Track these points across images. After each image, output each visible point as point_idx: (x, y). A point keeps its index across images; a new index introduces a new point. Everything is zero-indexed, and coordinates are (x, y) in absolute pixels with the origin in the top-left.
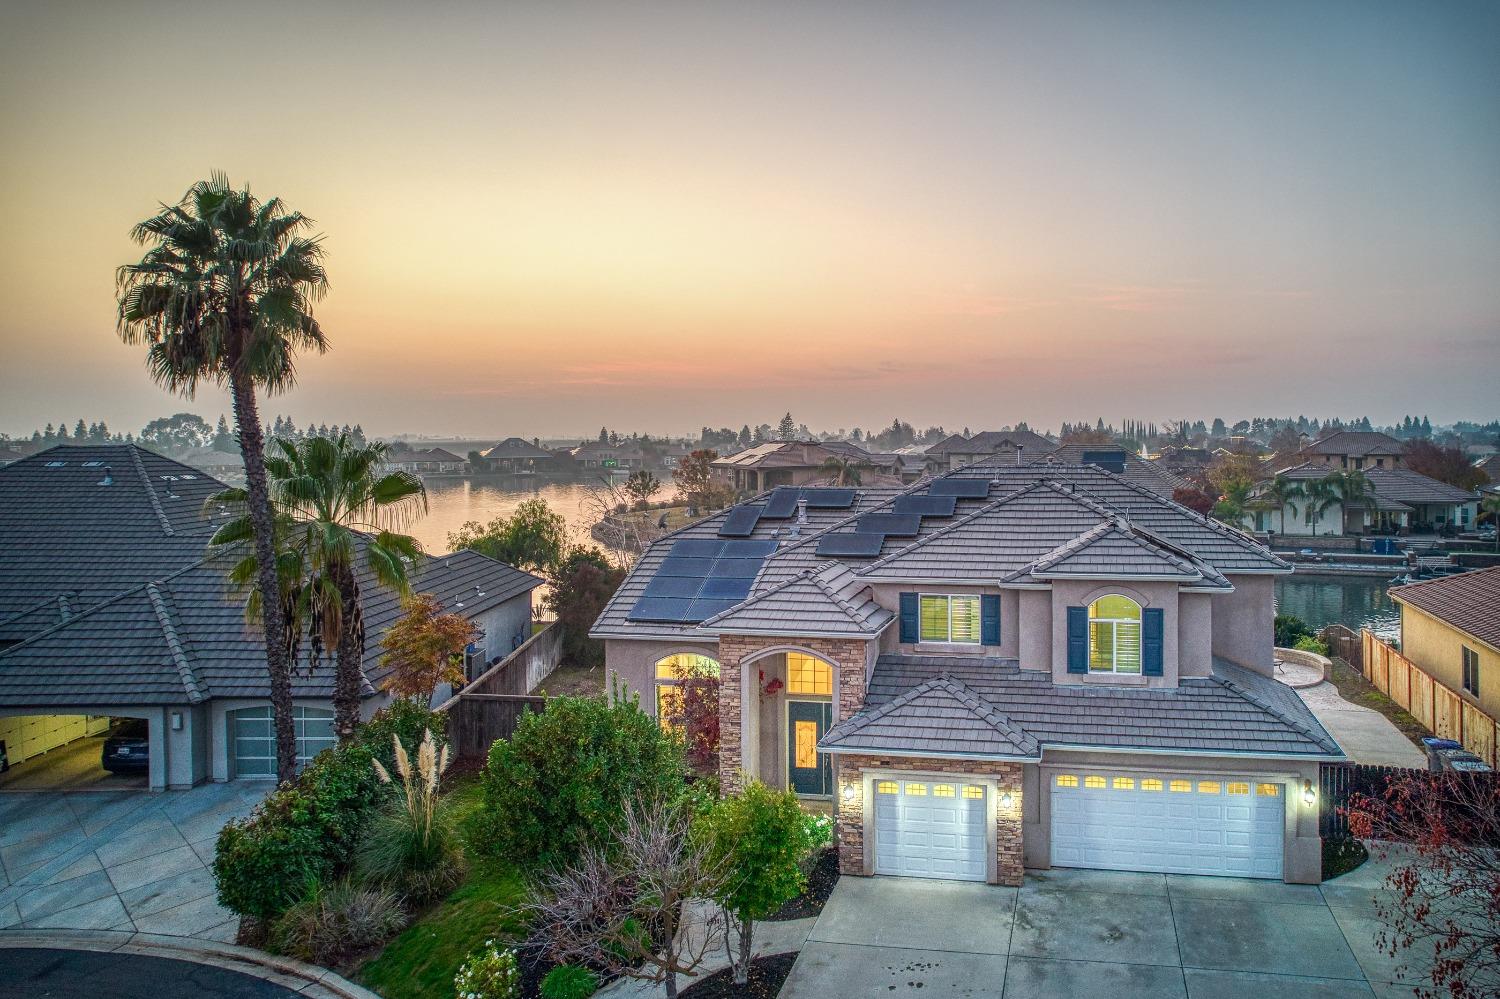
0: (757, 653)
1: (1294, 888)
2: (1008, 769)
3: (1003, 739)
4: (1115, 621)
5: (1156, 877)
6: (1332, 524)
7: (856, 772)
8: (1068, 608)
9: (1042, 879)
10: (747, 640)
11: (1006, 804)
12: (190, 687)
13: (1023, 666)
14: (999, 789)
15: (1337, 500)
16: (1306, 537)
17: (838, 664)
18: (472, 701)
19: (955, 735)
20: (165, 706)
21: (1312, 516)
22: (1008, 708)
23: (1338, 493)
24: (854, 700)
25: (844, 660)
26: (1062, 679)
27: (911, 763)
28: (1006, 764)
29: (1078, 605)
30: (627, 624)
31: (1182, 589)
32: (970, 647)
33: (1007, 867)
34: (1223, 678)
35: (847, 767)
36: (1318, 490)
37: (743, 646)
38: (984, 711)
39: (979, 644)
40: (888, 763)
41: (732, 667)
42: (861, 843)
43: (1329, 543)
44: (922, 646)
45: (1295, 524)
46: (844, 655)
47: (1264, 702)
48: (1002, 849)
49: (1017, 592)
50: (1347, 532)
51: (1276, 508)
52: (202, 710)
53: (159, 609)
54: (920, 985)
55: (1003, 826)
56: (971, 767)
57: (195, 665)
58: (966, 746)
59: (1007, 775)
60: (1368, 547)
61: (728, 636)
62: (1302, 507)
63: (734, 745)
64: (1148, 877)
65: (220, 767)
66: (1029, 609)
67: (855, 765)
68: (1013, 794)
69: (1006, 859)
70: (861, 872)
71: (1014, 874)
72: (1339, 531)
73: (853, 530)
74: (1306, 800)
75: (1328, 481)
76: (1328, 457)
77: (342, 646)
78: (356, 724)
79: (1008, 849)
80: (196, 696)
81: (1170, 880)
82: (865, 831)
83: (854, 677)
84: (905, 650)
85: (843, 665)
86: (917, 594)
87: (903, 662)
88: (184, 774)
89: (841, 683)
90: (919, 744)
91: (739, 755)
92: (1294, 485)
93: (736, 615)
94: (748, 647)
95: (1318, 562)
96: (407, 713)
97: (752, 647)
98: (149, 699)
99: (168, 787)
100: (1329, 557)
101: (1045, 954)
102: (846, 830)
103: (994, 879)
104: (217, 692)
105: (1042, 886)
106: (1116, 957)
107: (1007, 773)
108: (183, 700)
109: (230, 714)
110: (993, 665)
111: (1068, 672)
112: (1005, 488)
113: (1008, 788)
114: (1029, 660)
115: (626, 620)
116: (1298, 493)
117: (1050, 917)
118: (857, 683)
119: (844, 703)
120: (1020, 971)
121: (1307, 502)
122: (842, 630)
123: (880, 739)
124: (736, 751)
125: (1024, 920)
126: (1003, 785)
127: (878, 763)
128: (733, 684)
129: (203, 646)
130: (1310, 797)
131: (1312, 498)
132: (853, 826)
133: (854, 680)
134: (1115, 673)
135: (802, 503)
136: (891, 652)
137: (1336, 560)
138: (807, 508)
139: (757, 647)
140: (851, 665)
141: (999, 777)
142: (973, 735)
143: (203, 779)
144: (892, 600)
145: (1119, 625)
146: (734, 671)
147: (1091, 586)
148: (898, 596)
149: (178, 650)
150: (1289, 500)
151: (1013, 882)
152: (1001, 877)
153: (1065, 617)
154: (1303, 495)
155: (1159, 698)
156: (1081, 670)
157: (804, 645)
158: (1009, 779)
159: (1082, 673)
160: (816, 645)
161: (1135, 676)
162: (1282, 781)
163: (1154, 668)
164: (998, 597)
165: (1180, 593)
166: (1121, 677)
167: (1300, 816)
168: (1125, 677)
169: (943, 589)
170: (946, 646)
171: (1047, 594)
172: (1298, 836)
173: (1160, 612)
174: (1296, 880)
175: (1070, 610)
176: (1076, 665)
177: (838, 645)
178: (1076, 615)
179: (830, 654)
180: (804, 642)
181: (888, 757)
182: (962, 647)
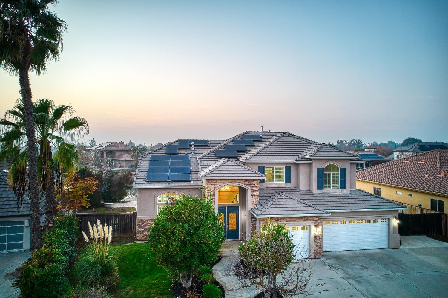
0: (221, 186)
2: (317, 219)
4: (332, 172)
8: (318, 168)
10: (217, 181)
11: (317, 231)
13: (301, 189)
14: (314, 226)
17: (251, 189)
24: (256, 201)
25: (253, 187)
26: (315, 191)
27: (286, 219)
28: (317, 217)
29: (321, 167)
30: (146, 183)
32: (281, 184)
33: (317, 252)
34: (360, 189)
37: (216, 184)
39: (284, 183)
44: (266, 184)
46: (252, 185)
48: (315, 246)
54: (327, 290)
56: (305, 218)
58: (305, 212)
61: (210, 180)
66: (303, 170)
67: (266, 222)
68: (318, 227)
71: (319, 254)
73: (223, 150)
74: (396, 222)
79: (317, 246)
83: (256, 193)
84: (260, 186)
85: (253, 189)
86: (264, 166)
89: (252, 195)
93: (212, 173)
94: (218, 184)
97: (220, 184)
101: (352, 275)
103: (312, 257)
107: (317, 220)
110: (291, 189)
111: (318, 189)
114: (303, 186)
118: (257, 195)
119: (253, 202)
120: (352, 281)
125: (333, 267)
126: (316, 224)
127: (275, 220)
134: (332, 189)
139: (221, 184)
140: (255, 189)
141: (315, 222)
144: (256, 168)
145: (333, 174)
146: (212, 193)
147: (325, 161)
148: (258, 167)
151: (319, 257)
153: (317, 171)
156: (322, 188)
157: (238, 182)
158: (318, 222)
159: (322, 189)
160: (243, 182)
161: (338, 190)
162: (389, 217)
163: (343, 186)
164: (291, 166)
165: (351, 163)
166: (333, 190)
167: (394, 228)
168: (335, 190)
169: (273, 164)
170: (274, 184)
171: (310, 164)
172: (393, 234)
173: (345, 168)
174: (393, 248)
175: (319, 169)
176: (320, 187)
177: (251, 182)
178: (320, 171)
179: (248, 185)
180: (239, 181)
181: (278, 218)
182: (279, 184)
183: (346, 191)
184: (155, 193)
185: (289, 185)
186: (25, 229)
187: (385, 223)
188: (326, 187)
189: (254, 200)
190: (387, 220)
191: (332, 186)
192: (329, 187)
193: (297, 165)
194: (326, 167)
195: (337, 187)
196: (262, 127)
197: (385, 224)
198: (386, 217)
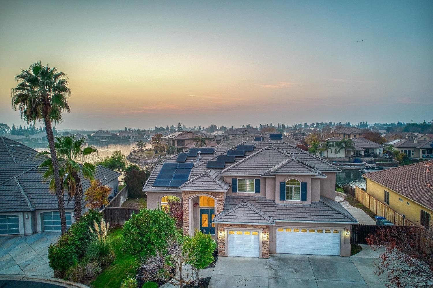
0: (193, 196)
1: (343, 258)
2: (265, 227)
3: (264, 219)
4: (293, 186)
5: (305, 256)
6: (342, 154)
7: (223, 228)
8: (280, 182)
9: (274, 256)
10: (190, 192)
11: (264, 237)
12: (30, 207)
13: (267, 198)
14: (263, 232)
15: (344, 147)
16: (335, 158)
17: (216, 199)
18: (108, 209)
19: (250, 218)
20: (23, 212)
21: (336, 152)
22: (264, 210)
23: (344, 145)
24: (221, 208)
25: (218, 198)
26: (278, 202)
27: (238, 226)
28: (264, 226)
29: (283, 182)
30: (152, 187)
32: (252, 194)
33: (265, 254)
34: (323, 201)
35: (220, 227)
36: (338, 144)
38: (258, 211)
39: (254, 192)
40: (231, 226)
41: (186, 200)
42: (224, 248)
43: (342, 160)
44: (238, 193)
45: (331, 154)
46: (218, 196)
47: (335, 208)
48: (263, 249)
49: (265, 178)
50: (346, 157)
51: (326, 150)
52: (34, 213)
53: (18, 184)
54: (245, 285)
55: (264, 242)
56: (255, 227)
57: (30, 200)
58: (254, 221)
59: (266, 229)
60: (352, 161)
61: (185, 191)
62: (333, 149)
63: (187, 221)
64: (303, 255)
65: (39, 229)
66: (269, 183)
67: (222, 226)
68: (266, 234)
69: (265, 251)
70: (224, 255)
71: (267, 255)
72: (344, 156)
73: (216, 160)
74: (347, 234)
75: (341, 142)
76: (340, 134)
77: (76, 195)
78: (81, 217)
79: (265, 248)
80: (32, 209)
81: (309, 256)
82: (225, 244)
83: (221, 202)
84: (233, 195)
86: (237, 179)
87: (234, 198)
88: (29, 231)
89: (217, 204)
90: (240, 221)
91: (189, 224)
92: (331, 143)
93: (187, 185)
94: (190, 194)
95: (338, 165)
96: (93, 213)
97: (192, 194)
98: (19, 210)
99: (25, 234)
100: (341, 164)
101: (278, 276)
102: (220, 244)
103: (261, 257)
104: (38, 208)
105: (274, 258)
106: (297, 277)
107: (265, 228)
108: (28, 210)
109: (41, 214)
110: (259, 199)
111: (280, 200)
112: (258, 148)
113: (265, 232)
114: (269, 197)
115: (152, 186)
116: (332, 145)
117: (278, 267)
118: (222, 204)
119: (218, 209)
120: (272, 281)
121: (335, 148)
122: (217, 189)
123: (229, 219)
124: (188, 223)
125: (271, 267)
126: (264, 231)
127: (229, 226)
128: (186, 204)
129: (32, 195)
130: (348, 234)
131: (337, 147)
132: (222, 243)
133: (220, 203)
134: (293, 200)
135: (199, 152)
136: (229, 195)
137: (344, 165)
138: (201, 154)
139: (193, 194)
141: (263, 229)
142: (256, 218)
143: (35, 232)
144: (230, 180)
145: (295, 187)
146: (187, 201)
148: (231, 179)
149: (25, 196)
150: (330, 148)
151: (267, 257)
152: (264, 256)
153: (279, 185)
154: (334, 146)
155: (306, 207)
158: (266, 230)
159: (284, 200)
161: (299, 201)
162: (340, 229)
163: (304, 198)
164: (259, 180)
165: (311, 178)
166: (295, 201)
167: (345, 239)
168: (296, 201)
169: (244, 177)
170: (245, 193)
171: (274, 179)
172: (344, 244)
173: (306, 183)
174: (343, 256)
175: (281, 183)
176: (282, 198)
179: (214, 196)
181: (232, 224)
182: (250, 193)
183: (307, 203)
184: (159, 195)
185: (258, 195)
186: (72, 218)
187: (337, 233)
188: (287, 198)
189: (219, 208)
190: (339, 232)
191: (294, 198)
192: (291, 198)
194: (287, 182)
195: (298, 198)
197: (337, 235)
198: (339, 229)
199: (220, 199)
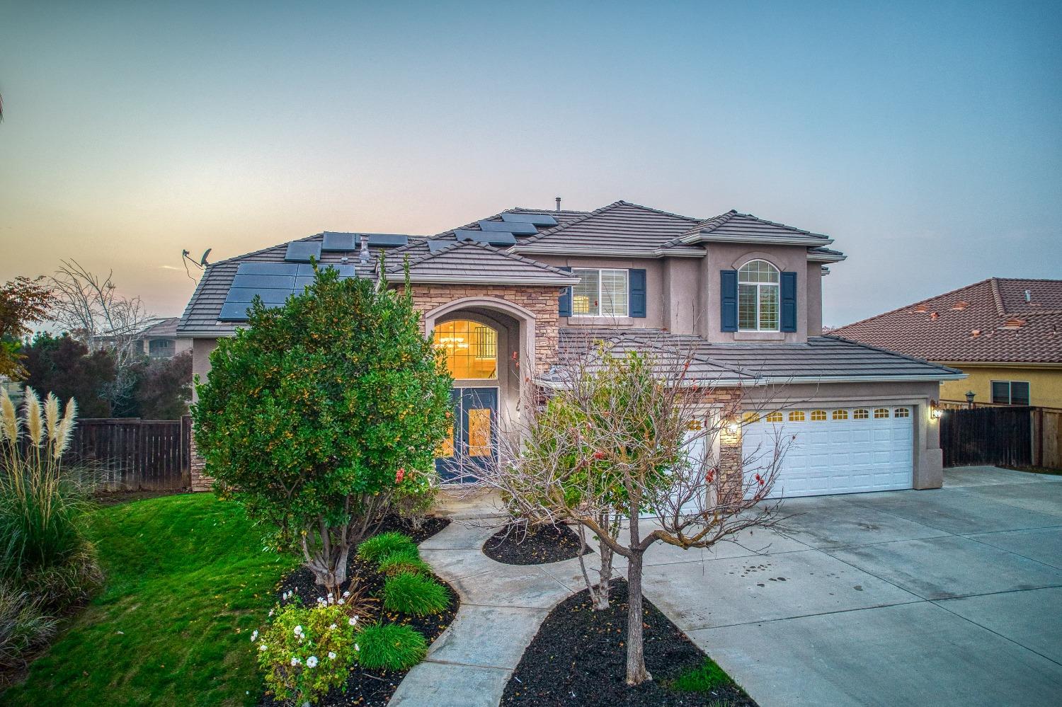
0: (446, 306)
2: (729, 397)
4: (759, 284)
8: (721, 271)
10: (432, 292)
13: (674, 332)
14: (723, 417)
17: (535, 316)
24: (550, 353)
25: (539, 312)
26: (716, 336)
28: (728, 391)
29: (730, 269)
31: (810, 257)
32: (619, 319)
37: (429, 299)
39: (628, 316)
44: (575, 319)
46: (539, 306)
54: (781, 579)
56: (697, 397)
58: (695, 375)
66: (679, 281)
83: (549, 329)
85: (540, 316)
86: (570, 268)
89: (537, 335)
94: (434, 300)
107: (727, 402)
111: (722, 330)
113: (732, 417)
114: (680, 325)
118: (553, 335)
119: (540, 356)
126: (725, 413)
130: (937, 413)
134: (759, 331)
140: (548, 316)
141: (721, 405)
145: (763, 288)
147: (739, 251)
153: (719, 281)
156: (732, 329)
157: (496, 296)
158: (730, 408)
159: (733, 332)
160: (510, 295)
161: (775, 333)
162: (916, 402)
163: (789, 325)
164: (645, 270)
165: (809, 262)
166: (764, 334)
167: (929, 432)
168: (768, 334)
169: (593, 263)
170: (598, 319)
171: (699, 261)
172: (927, 448)
173: (794, 274)
174: (926, 486)
175: (723, 273)
176: (728, 325)
177: (534, 295)
178: (729, 279)
179: (525, 305)
180: (497, 292)
183: (798, 339)
185: (640, 324)
187: (904, 418)
188: (743, 326)
189: (542, 351)
190: (911, 412)
191: (761, 324)
192: (753, 326)
193: (663, 261)
194: (742, 270)
195: (773, 326)
196: (558, 200)
197: (905, 422)
198: (909, 401)
199: (545, 316)
